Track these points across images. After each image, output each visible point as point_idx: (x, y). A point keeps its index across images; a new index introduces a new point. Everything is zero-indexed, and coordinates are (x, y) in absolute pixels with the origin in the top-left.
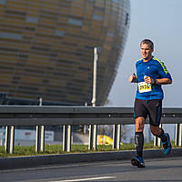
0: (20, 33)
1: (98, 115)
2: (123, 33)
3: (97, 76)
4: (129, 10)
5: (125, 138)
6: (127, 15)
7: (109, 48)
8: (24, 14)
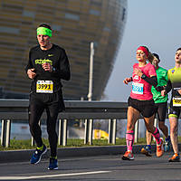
0: (17, 27)
1: (94, 110)
2: (120, 29)
3: (94, 71)
4: (126, 5)
5: (120, 133)
6: (124, 10)
7: (106, 43)
8: (22, 8)
